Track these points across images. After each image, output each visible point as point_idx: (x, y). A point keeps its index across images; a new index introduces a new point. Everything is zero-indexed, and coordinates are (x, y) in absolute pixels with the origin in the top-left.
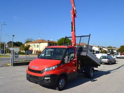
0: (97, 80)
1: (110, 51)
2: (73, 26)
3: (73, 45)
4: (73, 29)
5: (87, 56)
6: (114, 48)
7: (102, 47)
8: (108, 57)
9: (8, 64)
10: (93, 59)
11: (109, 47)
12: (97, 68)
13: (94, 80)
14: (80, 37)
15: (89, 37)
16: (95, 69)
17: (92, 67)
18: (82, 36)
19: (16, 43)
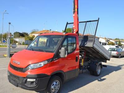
0: (105, 79)
1: (118, 43)
2: (76, 6)
3: (74, 33)
4: (76, 10)
5: (93, 48)
6: (122, 40)
7: (109, 39)
8: (117, 49)
9: (5, 55)
10: (101, 51)
11: (117, 39)
12: (106, 62)
13: (102, 78)
14: (85, 23)
15: (97, 22)
16: (103, 63)
17: (100, 62)
18: (88, 22)
19: (22, 33)
